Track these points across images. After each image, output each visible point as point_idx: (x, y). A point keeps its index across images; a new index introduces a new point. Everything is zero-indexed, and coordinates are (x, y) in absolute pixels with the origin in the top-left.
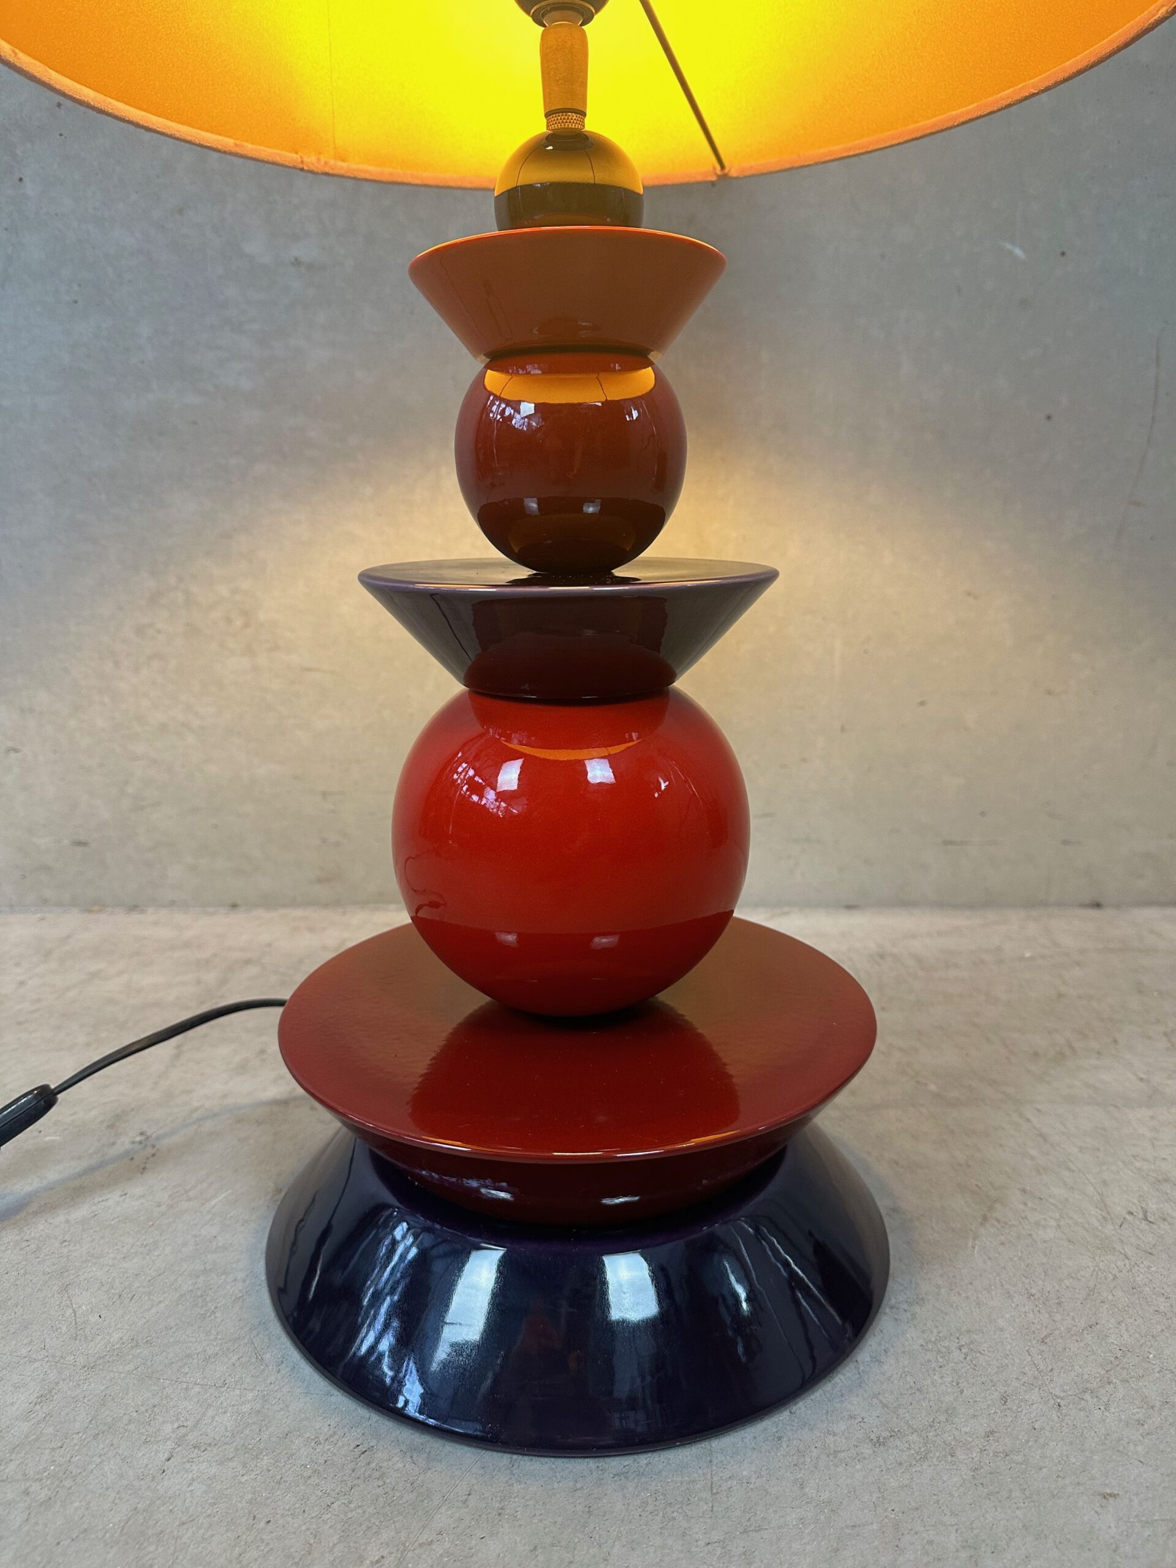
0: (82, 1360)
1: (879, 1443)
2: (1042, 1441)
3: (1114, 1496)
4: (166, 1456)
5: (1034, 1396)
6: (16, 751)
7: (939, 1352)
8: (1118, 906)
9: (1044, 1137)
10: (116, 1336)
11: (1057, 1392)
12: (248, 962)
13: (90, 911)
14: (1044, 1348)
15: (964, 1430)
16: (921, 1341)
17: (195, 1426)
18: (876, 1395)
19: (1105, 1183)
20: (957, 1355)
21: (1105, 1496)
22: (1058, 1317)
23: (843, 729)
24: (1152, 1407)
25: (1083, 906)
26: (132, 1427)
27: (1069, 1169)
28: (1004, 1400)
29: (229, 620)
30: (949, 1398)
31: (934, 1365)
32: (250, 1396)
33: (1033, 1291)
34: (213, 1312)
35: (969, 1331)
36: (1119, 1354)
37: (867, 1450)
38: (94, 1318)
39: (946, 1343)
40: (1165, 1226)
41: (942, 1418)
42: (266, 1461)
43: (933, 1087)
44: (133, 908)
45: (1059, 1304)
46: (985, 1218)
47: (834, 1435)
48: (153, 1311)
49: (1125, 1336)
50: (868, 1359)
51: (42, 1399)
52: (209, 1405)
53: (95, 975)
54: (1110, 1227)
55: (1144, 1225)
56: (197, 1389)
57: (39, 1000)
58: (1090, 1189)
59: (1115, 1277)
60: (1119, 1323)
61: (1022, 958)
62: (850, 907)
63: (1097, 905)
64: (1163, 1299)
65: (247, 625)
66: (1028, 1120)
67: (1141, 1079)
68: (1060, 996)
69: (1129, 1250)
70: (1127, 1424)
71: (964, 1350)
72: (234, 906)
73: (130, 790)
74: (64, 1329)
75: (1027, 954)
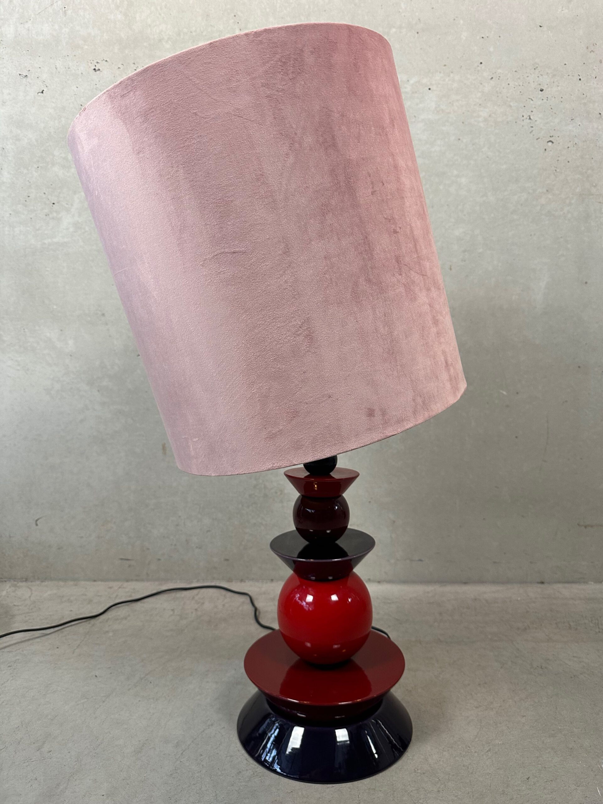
3: (525, 716)
6: (209, 531)
8: (549, 583)
13: (229, 581)
20: (494, 693)
25: (538, 583)
29: (276, 493)
37: (474, 708)
43: (490, 637)
44: (242, 581)
54: (532, 669)
55: (541, 669)
58: (529, 661)
61: (517, 600)
62: (465, 583)
63: (542, 583)
65: (281, 494)
66: (514, 645)
67: (547, 635)
68: (527, 612)
72: (272, 580)
73: (243, 543)
75: (519, 599)
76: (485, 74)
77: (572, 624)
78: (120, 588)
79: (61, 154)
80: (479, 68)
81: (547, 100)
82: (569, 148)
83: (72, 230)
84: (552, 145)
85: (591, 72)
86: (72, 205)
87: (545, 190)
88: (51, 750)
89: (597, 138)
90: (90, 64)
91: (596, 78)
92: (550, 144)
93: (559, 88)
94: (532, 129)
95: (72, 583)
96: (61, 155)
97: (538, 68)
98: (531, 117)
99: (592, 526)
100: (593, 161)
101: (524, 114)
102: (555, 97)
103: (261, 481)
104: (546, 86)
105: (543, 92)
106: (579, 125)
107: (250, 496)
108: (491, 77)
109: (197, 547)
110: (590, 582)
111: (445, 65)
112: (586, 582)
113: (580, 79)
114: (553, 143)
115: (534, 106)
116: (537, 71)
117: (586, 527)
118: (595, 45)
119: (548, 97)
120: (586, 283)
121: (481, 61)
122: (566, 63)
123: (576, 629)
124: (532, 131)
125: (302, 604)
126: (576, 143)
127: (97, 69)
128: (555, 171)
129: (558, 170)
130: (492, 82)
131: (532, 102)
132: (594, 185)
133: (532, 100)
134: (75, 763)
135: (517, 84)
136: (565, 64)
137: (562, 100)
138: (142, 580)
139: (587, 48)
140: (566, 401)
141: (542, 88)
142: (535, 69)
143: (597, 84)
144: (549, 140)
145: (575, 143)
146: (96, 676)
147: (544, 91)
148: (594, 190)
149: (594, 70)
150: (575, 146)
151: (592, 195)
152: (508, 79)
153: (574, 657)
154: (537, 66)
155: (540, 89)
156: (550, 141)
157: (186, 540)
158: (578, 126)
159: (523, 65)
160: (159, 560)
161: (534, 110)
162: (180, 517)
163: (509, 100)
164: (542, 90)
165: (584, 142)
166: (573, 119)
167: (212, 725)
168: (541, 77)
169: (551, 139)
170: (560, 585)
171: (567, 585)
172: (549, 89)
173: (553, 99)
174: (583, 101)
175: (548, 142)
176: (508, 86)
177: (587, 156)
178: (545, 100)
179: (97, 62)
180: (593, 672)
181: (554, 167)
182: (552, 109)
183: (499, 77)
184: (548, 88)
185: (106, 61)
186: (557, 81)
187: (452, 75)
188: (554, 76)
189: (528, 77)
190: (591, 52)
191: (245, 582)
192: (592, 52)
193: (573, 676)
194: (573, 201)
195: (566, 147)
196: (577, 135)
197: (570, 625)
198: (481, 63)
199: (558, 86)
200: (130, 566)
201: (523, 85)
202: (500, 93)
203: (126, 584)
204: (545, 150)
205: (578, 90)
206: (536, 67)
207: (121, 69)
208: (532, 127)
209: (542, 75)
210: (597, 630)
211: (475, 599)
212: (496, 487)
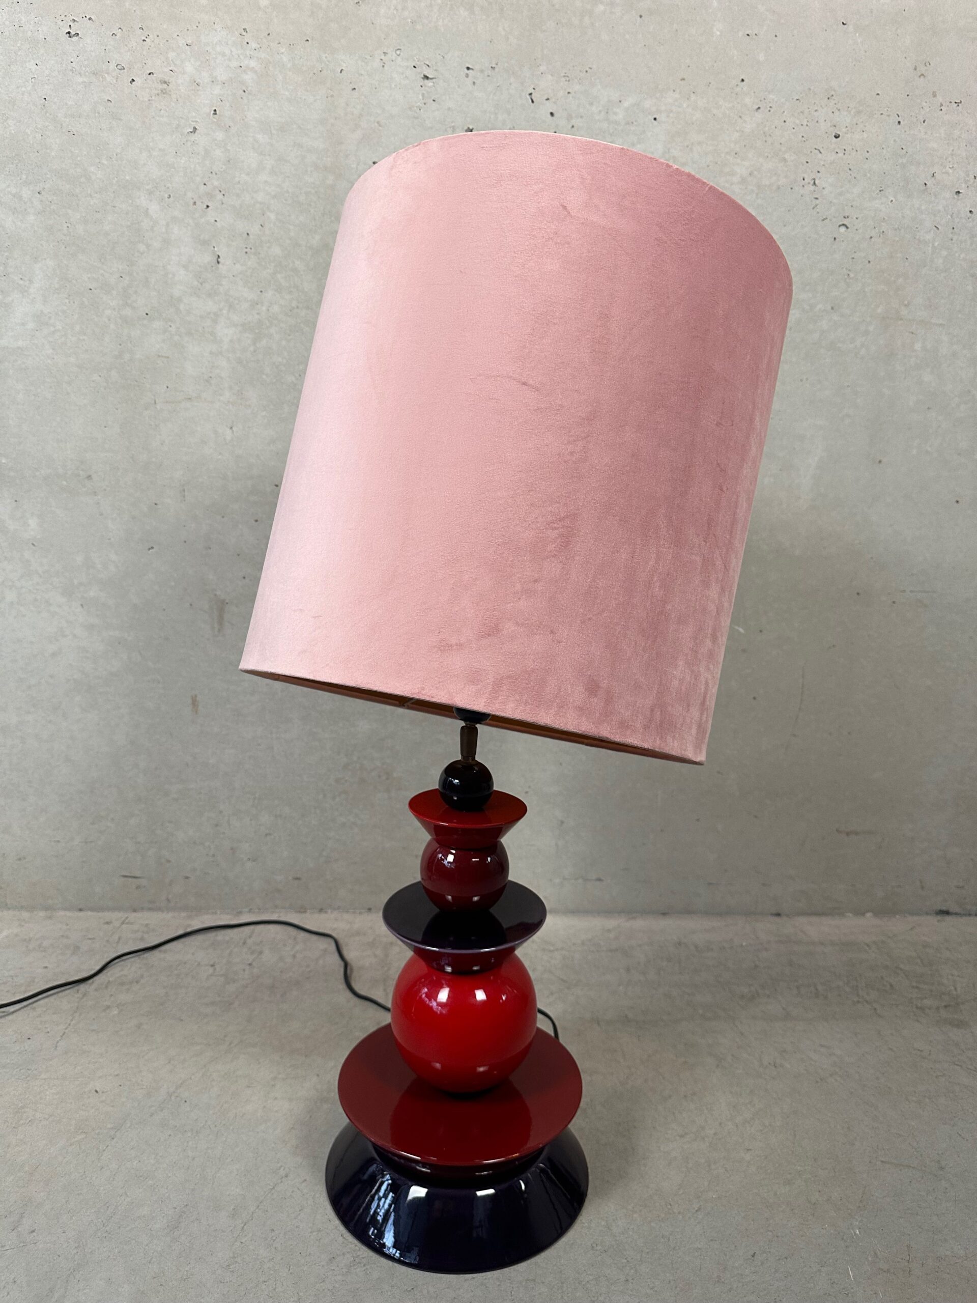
6: (270, 834)
8: (787, 916)
9: (742, 1034)
13: (300, 912)
20: (706, 1111)
21: (748, 1150)
23: (662, 831)
25: (772, 915)
29: (379, 776)
37: (678, 1138)
43: (700, 1011)
44: (321, 910)
61: (742, 946)
62: (664, 914)
63: (778, 915)
65: (387, 779)
66: (737, 1026)
67: (783, 1009)
68: (756, 967)
73: (324, 854)
75: (744, 944)
76: (747, 100)
77: (820, 988)
78: (123, 923)
79: (8, 186)
80: (738, 89)
81: (844, 154)
82: (873, 239)
83: (31, 325)
84: (846, 231)
85: (917, 112)
86: (31, 281)
87: (829, 308)
88: (35, 1229)
89: (918, 226)
90: (59, 22)
91: (924, 122)
92: (843, 229)
93: (865, 135)
94: (817, 202)
95: (42, 914)
96: (9, 189)
97: (834, 98)
98: (817, 182)
99: (857, 833)
100: (907, 264)
101: (806, 176)
102: (857, 151)
103: (355, 759)
104: (844, 130)
105: (838, 139)
106: (892, 201)
107: (337, 781)
108: (757, 107)
109: (249, 859)
110: (847, 914)
111: (683, 79)
112: (842, 915)
113: (899, 122)
114: (847, 228)
115: (822, 163)
116: (832, 103)
117: (848, 834)
118: (928, 64)
119: (846, 149)
120: (880, 462)
121: (743, 78)
122: (879, 92)
123: (826, 997)
124: (817, 205)
125: (431, 1005)
126: (883, 232)
127: (73, 33)
128: (846, 277)
129: (852, 275)
130: (759, 116)
131: (820, 155)
132: (906, 302)
133: (820, 152)
134: (75, 1251)
135: (798, 122)
136: (878, 94)
137: (867, 155)
138: (159, 909)
139: (915, 69)
140: (834, 646)
141: (838, 133)
142: (828, 98)
143: (926, 133)
144: (841, 223)
145: (881, 231)
146: (96, 1091)
147: (840, 138)
148: (904, 312)
149: (922, 108)
150: (881, 235)
151: (901, 319)
152: (784, 112)
153: (822, 1046)
154: (833, 93)
155: (834, 134)
156: (843, 225)
157: (232, 849)
158: (889, 203)
159: (810, 89)
160: (187, 878)
161: (822, 170)
162: (221, 812)
163: (783, 149)
164: (837, 137)
165: (896, 230)
166: (883, 190)
167: (286, 1176)
168: (837, 113)
169: (846, 222)
170: (803, 920)
171: (814, 919)
172: (849, 136)
173: (854, 153)
174: (900, 161)
175: (840, 226)
176: (783, 124)
177: (899, 255)
178: (840, 155)
179: (74, 20)
180: (847, 1072)
181: (846, 269)
182: (850, 169)
183: (771, 107)
184: (847, 133)
185: (90, 19)
186: (862, 122)
187: (693, 97)
188: (859, 112)
189: (816, 111)
190: (920, 76)
191: (326, 912)
192: (922, 77)
193: (819, 1080)
194: (871, 328)
195: (868, 237)
196: (886, 218)
197: (817, 989)
198: (743, 80)
199: (863, 131)
200: (138, 887)
201: (807, 125)
202: (770, 135)
203: (133, 916)
204: (835, 239)
205: (895, 141)
206: (831, 95)
207: (119, 35)
208: (817, 199)
209: (839, 110)
210: (856, 999)
211: (680, 944)
212: (719, 772)
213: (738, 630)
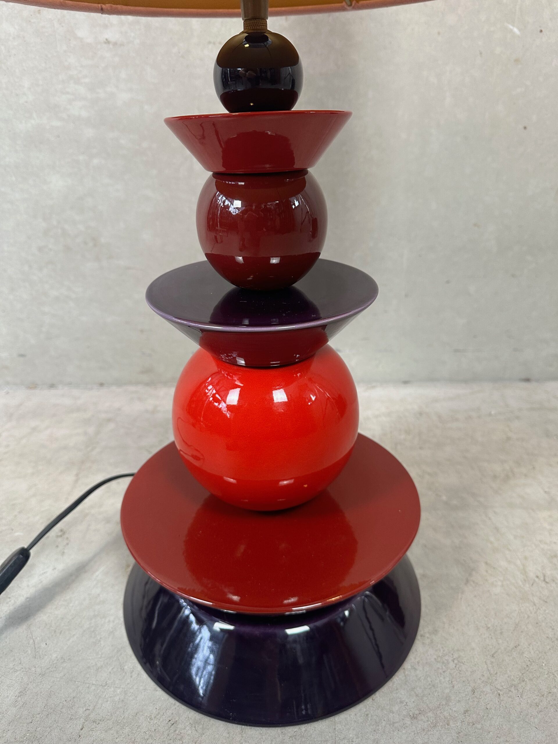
0: (39, 670)
1: (414, 717)
2: (490, 716)
4: (81, 727)
5: (487, 689)
7: (443, 663)
8: (537, 381)
9: (497, 529)
10: (54, 656)
11: (499, 686)
12: (109, 420)
13: (30, 388)
14: (493, 660)
15: (454, 709)
16: (435, 657)
17: (94, 709)
18: (413, 689)
19: (526, 558)
20: (452, 665)
22: (500, 641)
24: (543, 696)
25: (521, 380)
26: (64, 710)
27: (509, 550)
28: (473, 691)
29: (86, 243)
30: (447, 691)
31: (441, 671)
32: (119, 691)
33: (489, 626)
34: (100, 641)
35: (458, 650)
36: (529, 663)
38: (43, 645)
39: (447, 658)
40: (554, 585)
41: (444, 703)
42: (127, 730)
43: (444, 498)
44: (52, 386)
45: (501, 633)
46: (467, 581)
47: (393, 713)
48: (71, 640)
49: (532, 652)
50: (409, 667)
51: (22, 694)
52: (100, 697)
53: (34, 429)
54: (527, 585)
55: (543, 584)
56: (93, 687)
57: (7, 446)
58: (518, 562)
59: (529, 617)
60: (529, 645)
61: (490, 415)
62: (406, 382)
63: (527, 380)
64: (551, 630)
65: (95, 245)
66: (490, 519)
67: (546, 492)
68: (508, 439)
69: (536, 600)
70: (531, 706)
71: (456, 662)
72: (102, 385)
73: (44, 329)
74: (30, 652)
75: (493, 413)
107: (40, 249)
211: (421, 414)
212: (475, 225)
213: (511, 31)
